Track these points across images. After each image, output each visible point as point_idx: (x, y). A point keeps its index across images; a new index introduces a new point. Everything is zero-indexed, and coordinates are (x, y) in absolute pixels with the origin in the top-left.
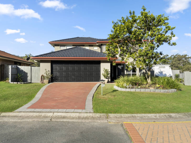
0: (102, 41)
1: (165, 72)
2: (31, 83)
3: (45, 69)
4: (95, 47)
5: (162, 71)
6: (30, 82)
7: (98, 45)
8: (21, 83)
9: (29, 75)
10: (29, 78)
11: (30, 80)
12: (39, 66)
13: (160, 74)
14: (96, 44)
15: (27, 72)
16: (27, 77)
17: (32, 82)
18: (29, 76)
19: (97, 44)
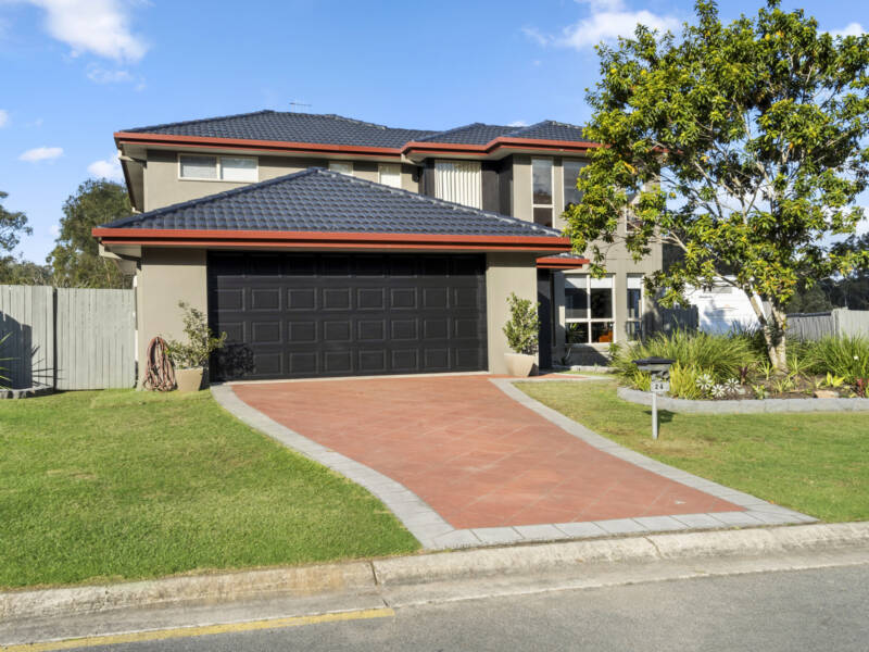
0: (432, 140)
1: (735, 312)
2: (54, 391)
3: (182, 305)
4: (390, 173)
5: (719, 305)
6: (50, 382)
7: (409, 161)
8: (10, 395)
9: (40, 339)
10: (40, 362)
11: (51, 373)
12: (126, 282)
13: (712, 321)
14: (399, 155)
15: (29, 323)
16: (27, 351)
17: (59, 387)
18: (42, 349)
19: (403, 159)
